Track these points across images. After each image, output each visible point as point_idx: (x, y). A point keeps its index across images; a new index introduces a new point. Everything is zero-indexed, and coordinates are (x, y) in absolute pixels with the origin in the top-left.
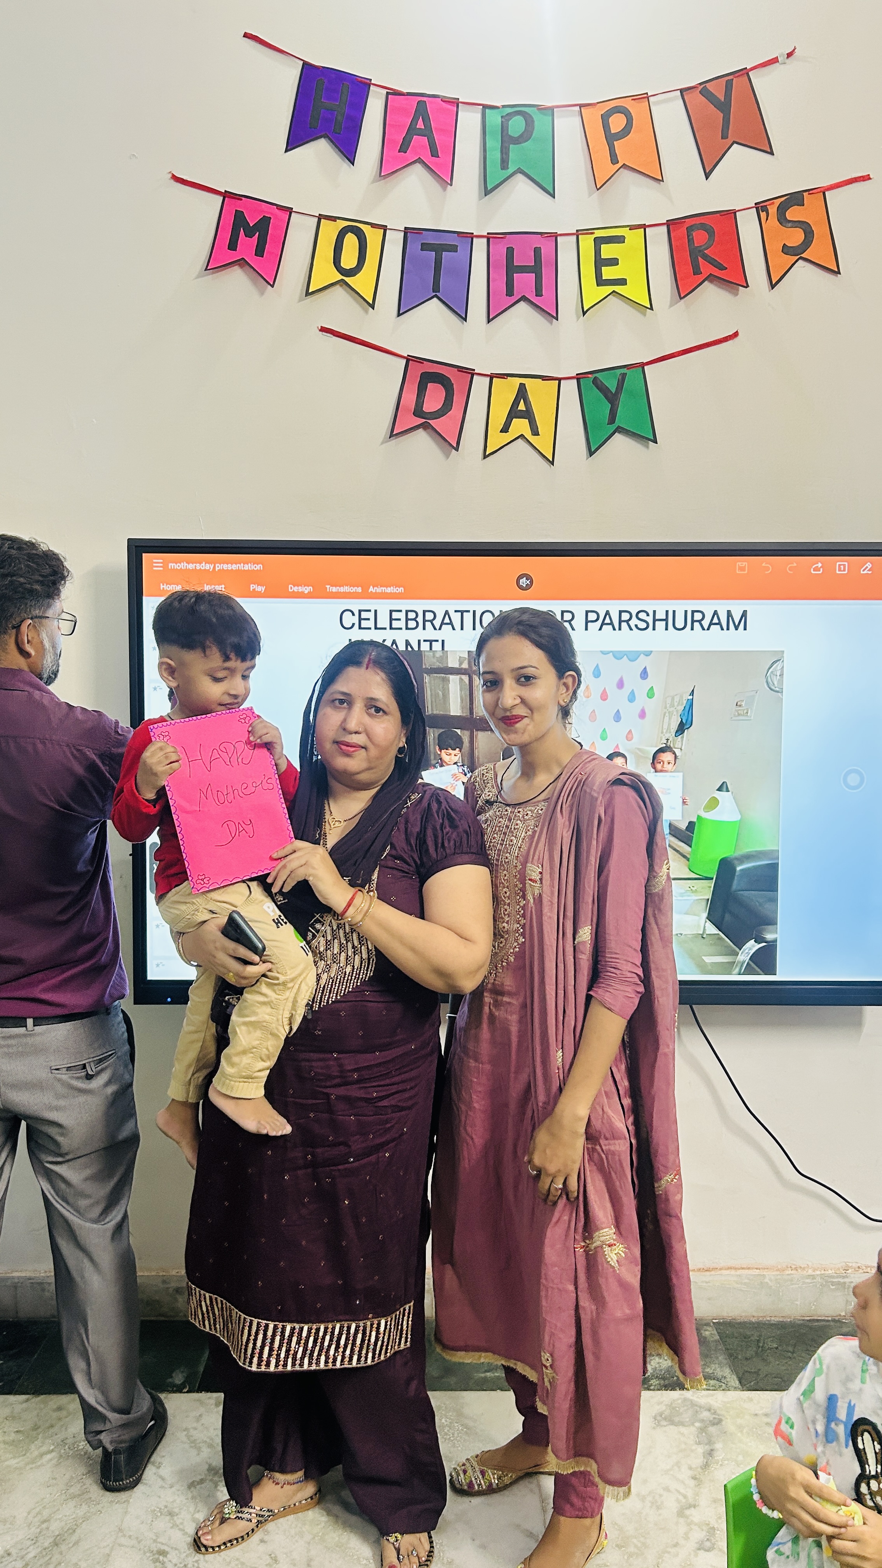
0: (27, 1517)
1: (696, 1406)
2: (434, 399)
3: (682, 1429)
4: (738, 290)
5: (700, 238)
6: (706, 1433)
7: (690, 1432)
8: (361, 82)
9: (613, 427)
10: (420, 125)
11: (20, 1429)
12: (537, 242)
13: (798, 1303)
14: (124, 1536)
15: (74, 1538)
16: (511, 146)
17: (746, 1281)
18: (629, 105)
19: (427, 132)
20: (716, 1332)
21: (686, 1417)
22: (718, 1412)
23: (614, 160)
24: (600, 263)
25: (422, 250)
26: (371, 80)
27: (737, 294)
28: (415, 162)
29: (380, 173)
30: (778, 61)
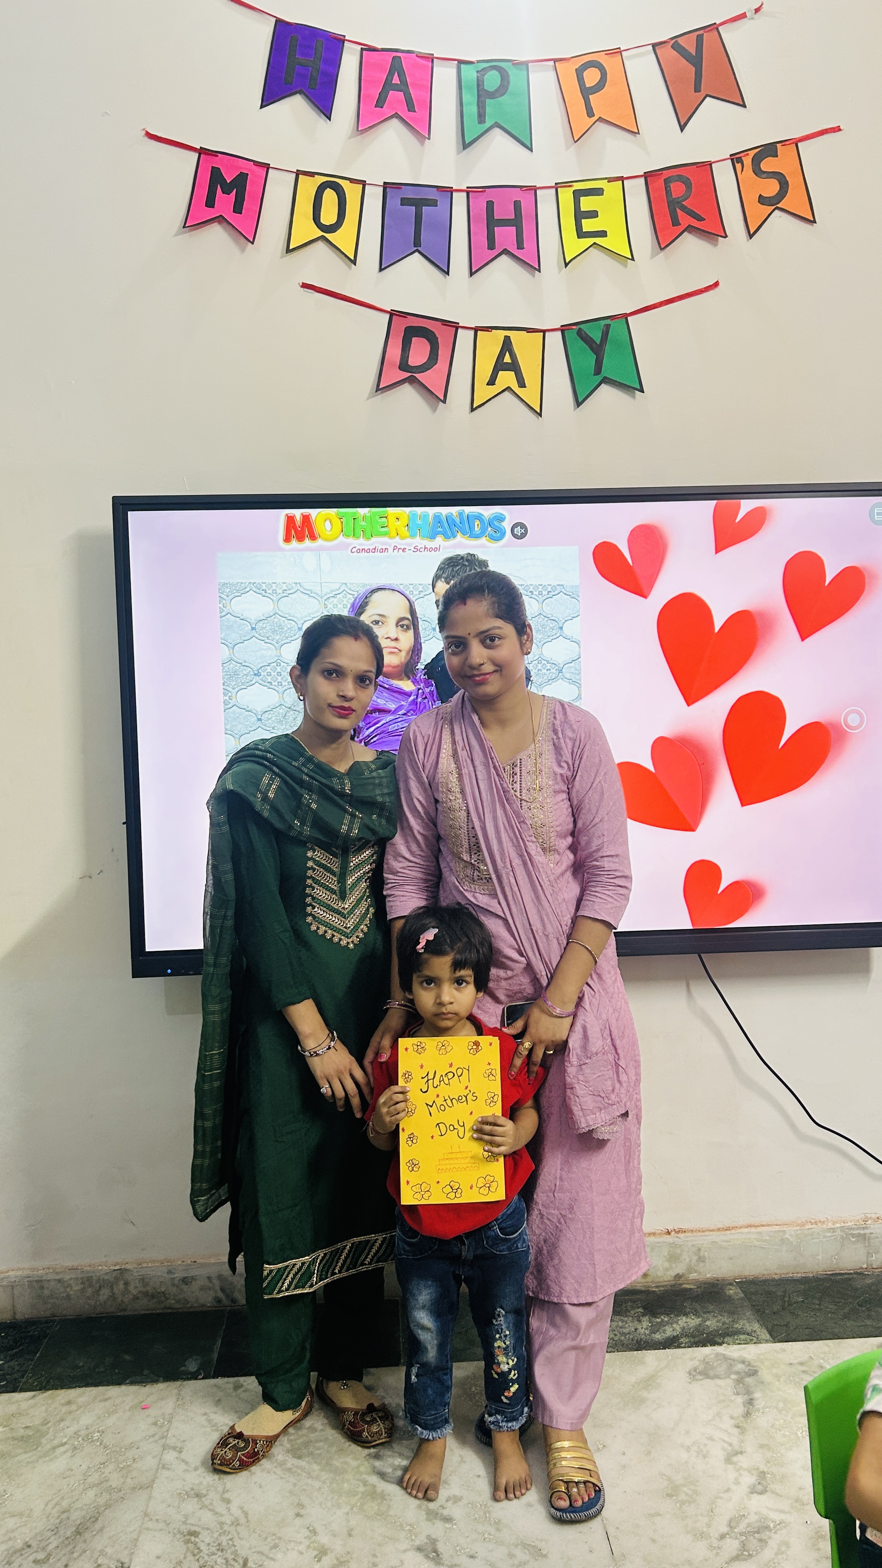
0: (44, 1509)
1: (730, 1359)
2: (419, 353)
3: (719, 1382)
4: (717, 241)
5: (678, 190)
6: (743, 1384)
7: (726, 1385)
8: (335, 38)
9: (599, 378)
10: (396, 80)
11: (28, 1424)
12: (518, 196)
13: (820, 1257)
14: (151, 1520)
15: (98, 1526)
16: (487, 100)
17: (767, 1238)
18: (603, 59)
19: (403, 87)
20: (740, 1291)
21: (721, 1369)
22: (753, 1363)
23: (590, 113)
24: (580, 215)
25: (402, 205)
26: (344, 36)
27: (715, 244)
28: (392, 117)
29: (358, 128)
30: (746, 17)
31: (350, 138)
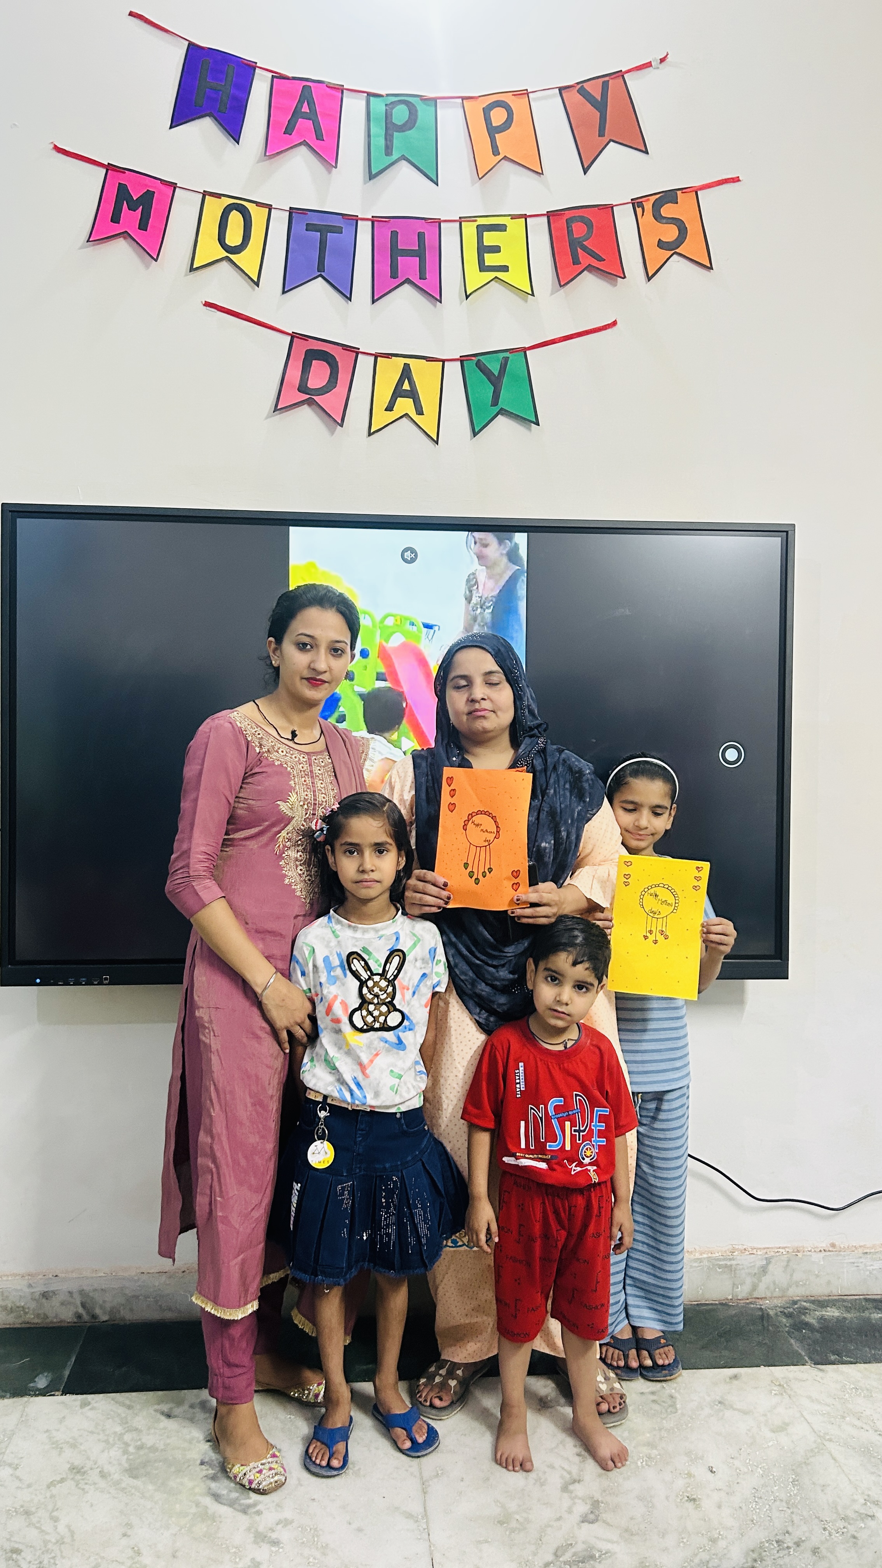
2: (319, 375)
4: (616, 281)
5: (579, 230)
8: (247, 65)
9: (496, 409)
10: (305, 109)
12: (421, 228)
16: (395, 134)
18: (509, 99)
19: (312, 116)
23: (496, 151)
24: (483, 250)
25: (307, 230)
26: (256, 63)
27: (615, 284)
28: (300, 144)
29: (265, 153)
30: (651, 66)
31: (258, 162)
